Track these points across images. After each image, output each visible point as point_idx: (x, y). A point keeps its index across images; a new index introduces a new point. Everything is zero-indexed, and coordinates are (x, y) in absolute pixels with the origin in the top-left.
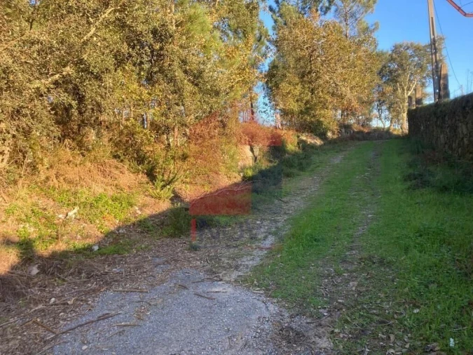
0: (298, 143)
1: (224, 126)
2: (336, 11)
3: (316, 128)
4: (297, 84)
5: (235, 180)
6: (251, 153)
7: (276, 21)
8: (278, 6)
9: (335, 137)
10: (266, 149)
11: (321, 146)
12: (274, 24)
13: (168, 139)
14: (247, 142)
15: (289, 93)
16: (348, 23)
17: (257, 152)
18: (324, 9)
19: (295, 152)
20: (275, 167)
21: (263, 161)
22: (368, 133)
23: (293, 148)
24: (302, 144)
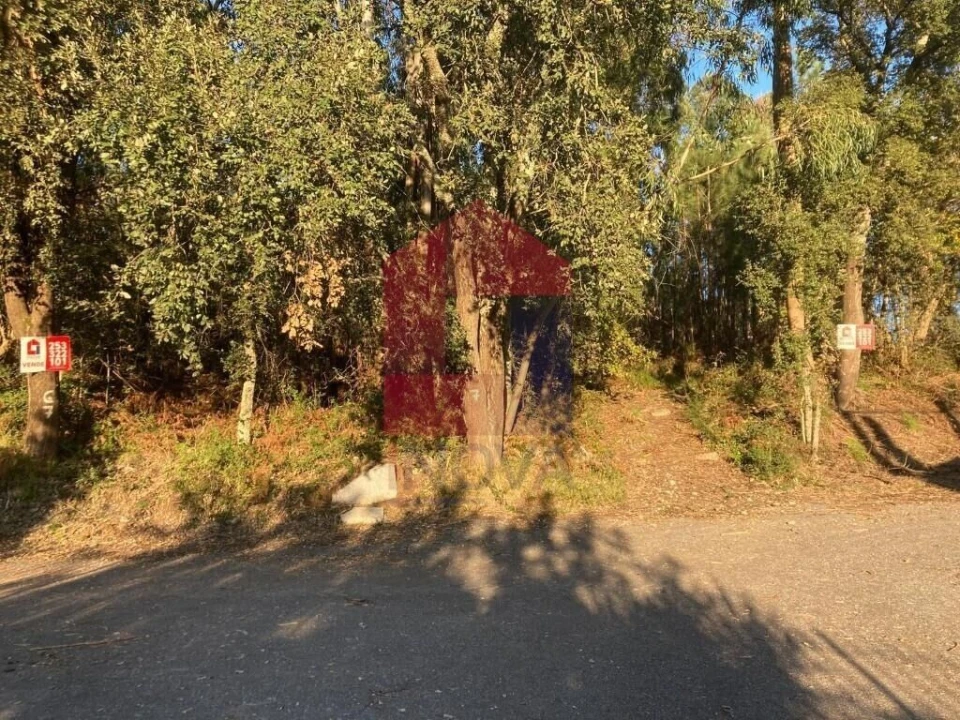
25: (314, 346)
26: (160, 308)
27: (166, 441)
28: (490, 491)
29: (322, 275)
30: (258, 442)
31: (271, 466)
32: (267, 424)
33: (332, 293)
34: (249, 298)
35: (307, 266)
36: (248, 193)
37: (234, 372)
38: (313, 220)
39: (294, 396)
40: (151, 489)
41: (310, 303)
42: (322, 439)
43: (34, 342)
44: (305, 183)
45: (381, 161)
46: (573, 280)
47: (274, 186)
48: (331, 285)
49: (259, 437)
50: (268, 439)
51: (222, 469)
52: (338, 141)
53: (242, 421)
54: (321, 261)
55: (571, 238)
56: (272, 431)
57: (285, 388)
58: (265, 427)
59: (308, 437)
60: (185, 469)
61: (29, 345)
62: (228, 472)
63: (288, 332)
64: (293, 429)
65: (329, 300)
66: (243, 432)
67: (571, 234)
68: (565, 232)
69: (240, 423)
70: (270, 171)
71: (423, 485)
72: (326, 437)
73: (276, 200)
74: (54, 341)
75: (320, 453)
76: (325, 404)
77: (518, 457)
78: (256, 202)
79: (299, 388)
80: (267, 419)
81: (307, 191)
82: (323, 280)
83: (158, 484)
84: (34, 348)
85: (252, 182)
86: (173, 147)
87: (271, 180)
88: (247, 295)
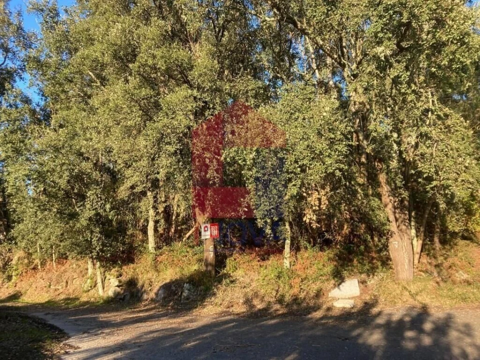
25: (316, 226)
26: (258, 214)
27: (255, 267)
28: (408, 294)
29: (318, 196)
30: (293, 268)
31: (300, 278)
32: (297, 259)
33: (323, 203)
34: (286, 204)
35: (312, 193)
36: (288, 168)
37: (281, 236)
38: (314, 176)
39: (308, 246)
40: (251, 288)
41: (314, 208)
42: (322, 266)
43: (206, 227)
44: (310, 161)
45: (340, 149)
46: (432, 192)
47: (298, 164)
48: (322, 200)
49: (294, 265)
50: (298, 266)
51: (279, 280)
52: (322, 143)
53: (286, 258)
54: (317, 190)
55: (429, 173)
56: (299, 262)
57: (303, 243)
58: (296, 260)
59: (315, 265)
60: (264, 280)
61: (205, 228)
62: (282, 281)
63: (306, 220)
64: (309, 261)
65: (322, 206)
66: (287, 263)
67: (428, 172)
68: (426, 171)
69: (285, 259)
70: (296, 159)
71: (373, 290)
72: (324, 265)
73: (299, 169)
74: (213, 225)
75: (322, 273)
76: (322, 249)
77: (423, 276)
78: (291, 171)
79: (310, 242)
80: (296, 257)
81: (311, 165)
82: (318, 198)
83: (253, 286)
84: (206, 229)
85: (289, 163)
86: (261, 155)
87: (296, 162)
88: (285, 202)
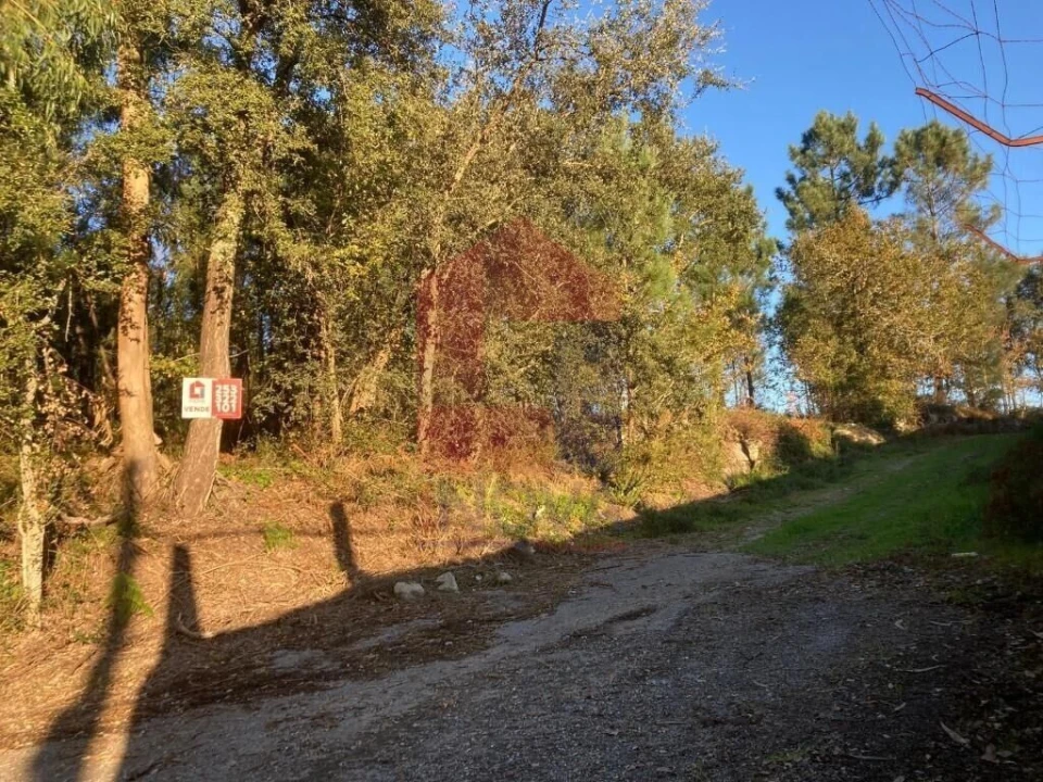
0: (833, 441)
1: (701, 415)
2: (910, 190)
3: (871, 415)
4: (831, 338)
5: (719, 491)
6: (744, 455)
7: (793, 212)
8: (794, 188)
9: (914, 428)
10: (769, 449)
11: (879, 446)
12: (788, 217)
13: (619, 436)
14: (738, 439)
15: (816, 352)
16: (936, 210)
17: (754, 454)
18: (886, 186)
19: (826, 456)
20: (785, 476)
21: (765, 468)
22: (995, 421)
23: (822, 449)
24: (841, 443)
